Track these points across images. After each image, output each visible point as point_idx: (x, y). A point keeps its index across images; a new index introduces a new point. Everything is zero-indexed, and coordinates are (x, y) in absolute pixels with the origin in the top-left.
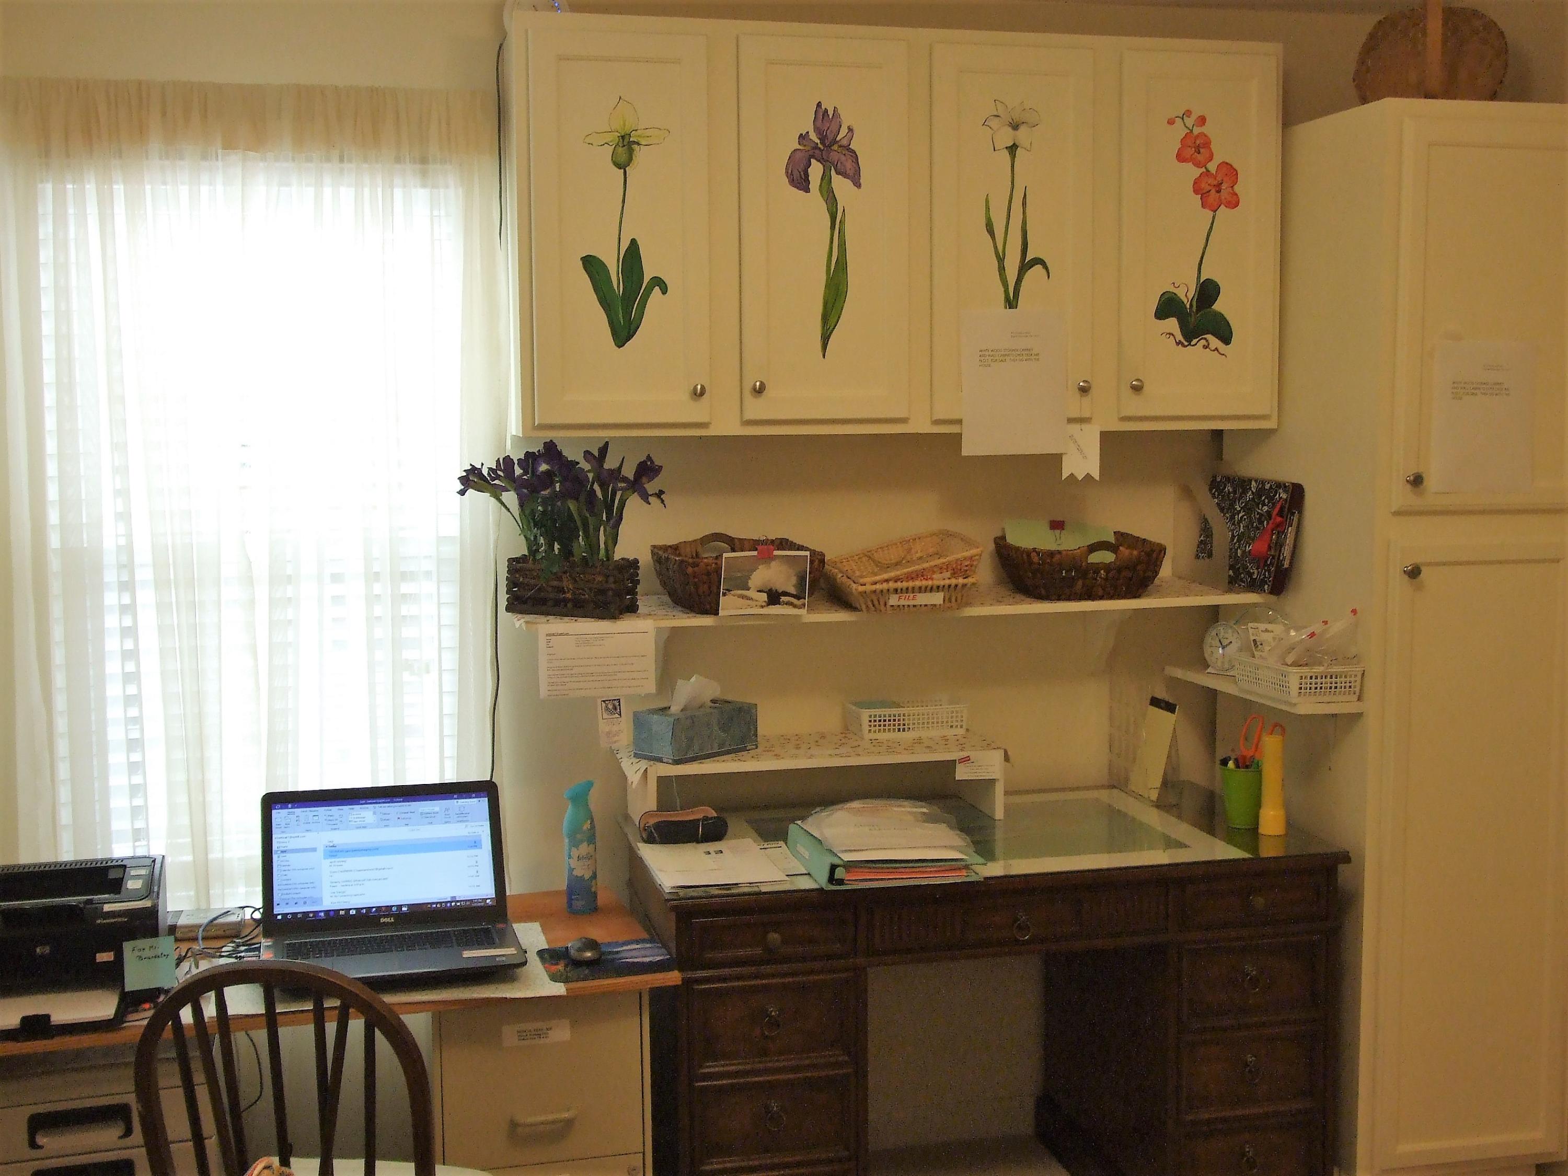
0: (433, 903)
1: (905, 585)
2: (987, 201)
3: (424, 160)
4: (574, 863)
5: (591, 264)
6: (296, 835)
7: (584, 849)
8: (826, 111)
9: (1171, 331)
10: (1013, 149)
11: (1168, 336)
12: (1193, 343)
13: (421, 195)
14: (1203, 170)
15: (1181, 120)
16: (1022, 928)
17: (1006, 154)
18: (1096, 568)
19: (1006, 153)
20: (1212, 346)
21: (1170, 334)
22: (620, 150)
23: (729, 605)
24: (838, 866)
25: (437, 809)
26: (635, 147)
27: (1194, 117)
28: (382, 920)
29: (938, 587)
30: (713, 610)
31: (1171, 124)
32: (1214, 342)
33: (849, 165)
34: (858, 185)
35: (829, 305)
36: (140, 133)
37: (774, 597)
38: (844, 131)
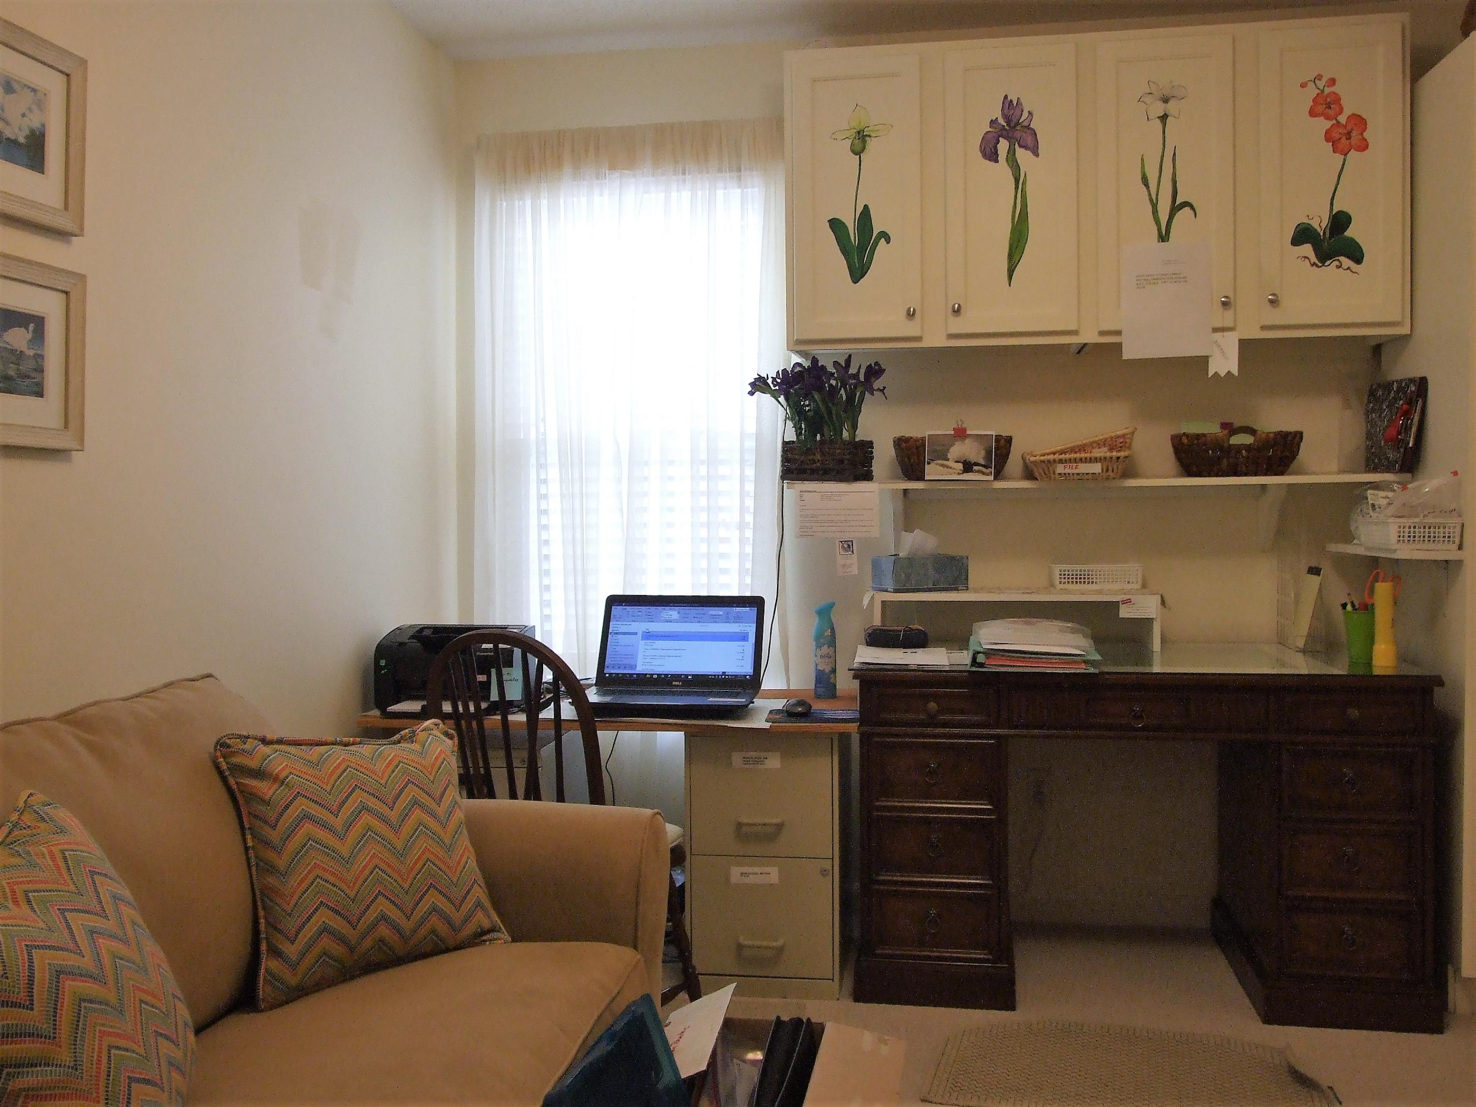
0: (710, 675)
1: (1068, 456)
2: (1142, 160)
3: (739, 170)
4: (819, 660)
5: (836, 225)
6: (626, 623)
7: (825, 650)
8: (1011, 101)
9: (1306, 256)
10: (1164, 118)
11: (1303, 259)
12: (1326, 264)
13: (736, 193)
14: (1334, 122)
15: (1313, 83)
16: (1138, 717)
17: (1158, 124)
18: (1239, 448)
19: (1158, 121)
20: (1345, 266)
21: (1305, 257)
22: (857, 141)
23: (932, 471)
24: (979, 653)
25: (721, 613)
26: (867, 139)
27: (1324, 80)
28: (674, 683)
29: (1096, 458)
30: (920, 477)
31: (1303, 87)
32: (1346, 262)
33: (1029, 141)
34: (1036, 154)
35: (1014, 246)
36: (558, 163)
37: (968, 467)
38: (1025, 115)
